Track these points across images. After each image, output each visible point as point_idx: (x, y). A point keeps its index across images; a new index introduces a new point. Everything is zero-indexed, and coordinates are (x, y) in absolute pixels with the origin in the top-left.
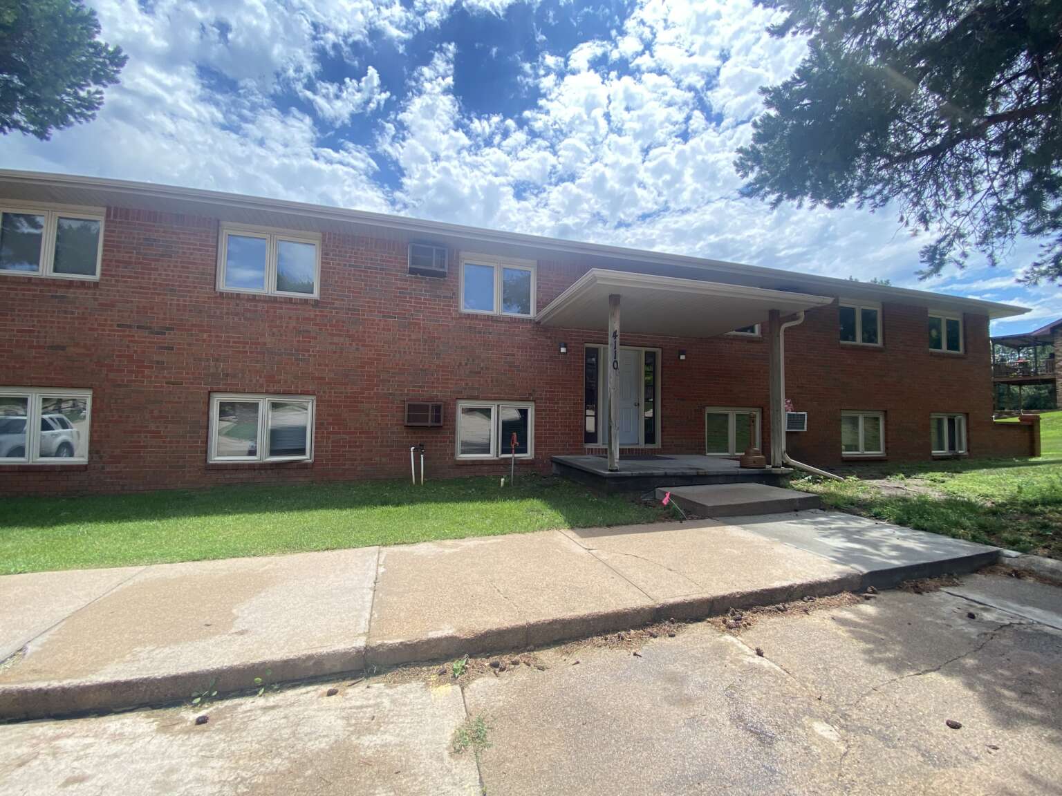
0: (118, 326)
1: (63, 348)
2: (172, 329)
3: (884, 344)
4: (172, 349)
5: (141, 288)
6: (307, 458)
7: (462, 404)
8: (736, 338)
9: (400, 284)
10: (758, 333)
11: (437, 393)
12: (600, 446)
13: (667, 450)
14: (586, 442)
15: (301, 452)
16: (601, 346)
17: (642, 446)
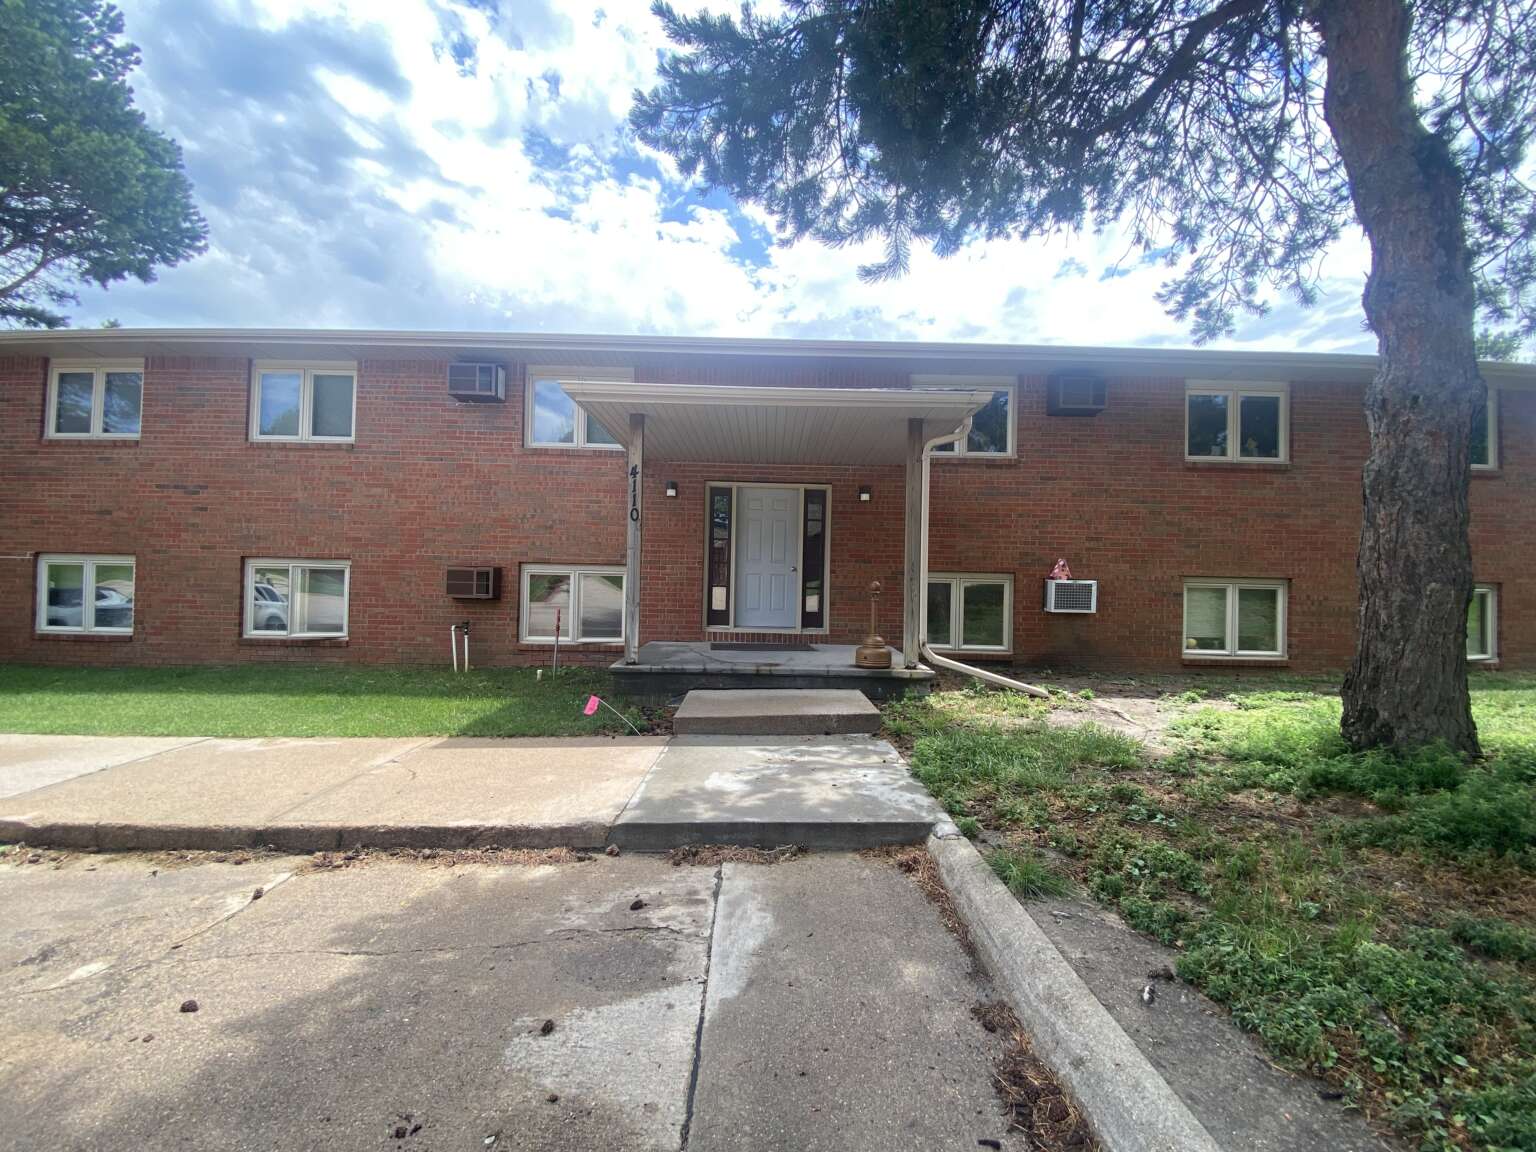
0: (157, 486)
1: (109, 513)
2: (206, 487)
3: (1291, 457)
4: (206, 509)
5: (178, 443)
6: (343, 635)
7: (529, 570)
8: (963, 463)
9: (448, 416)
10: (1010, 452)
11: (494, 556)
12: (730, 629)
13: (836, 638)
14: (710, 623)
15: (339, 628)
16: (734, 485)
17: (798, 631)
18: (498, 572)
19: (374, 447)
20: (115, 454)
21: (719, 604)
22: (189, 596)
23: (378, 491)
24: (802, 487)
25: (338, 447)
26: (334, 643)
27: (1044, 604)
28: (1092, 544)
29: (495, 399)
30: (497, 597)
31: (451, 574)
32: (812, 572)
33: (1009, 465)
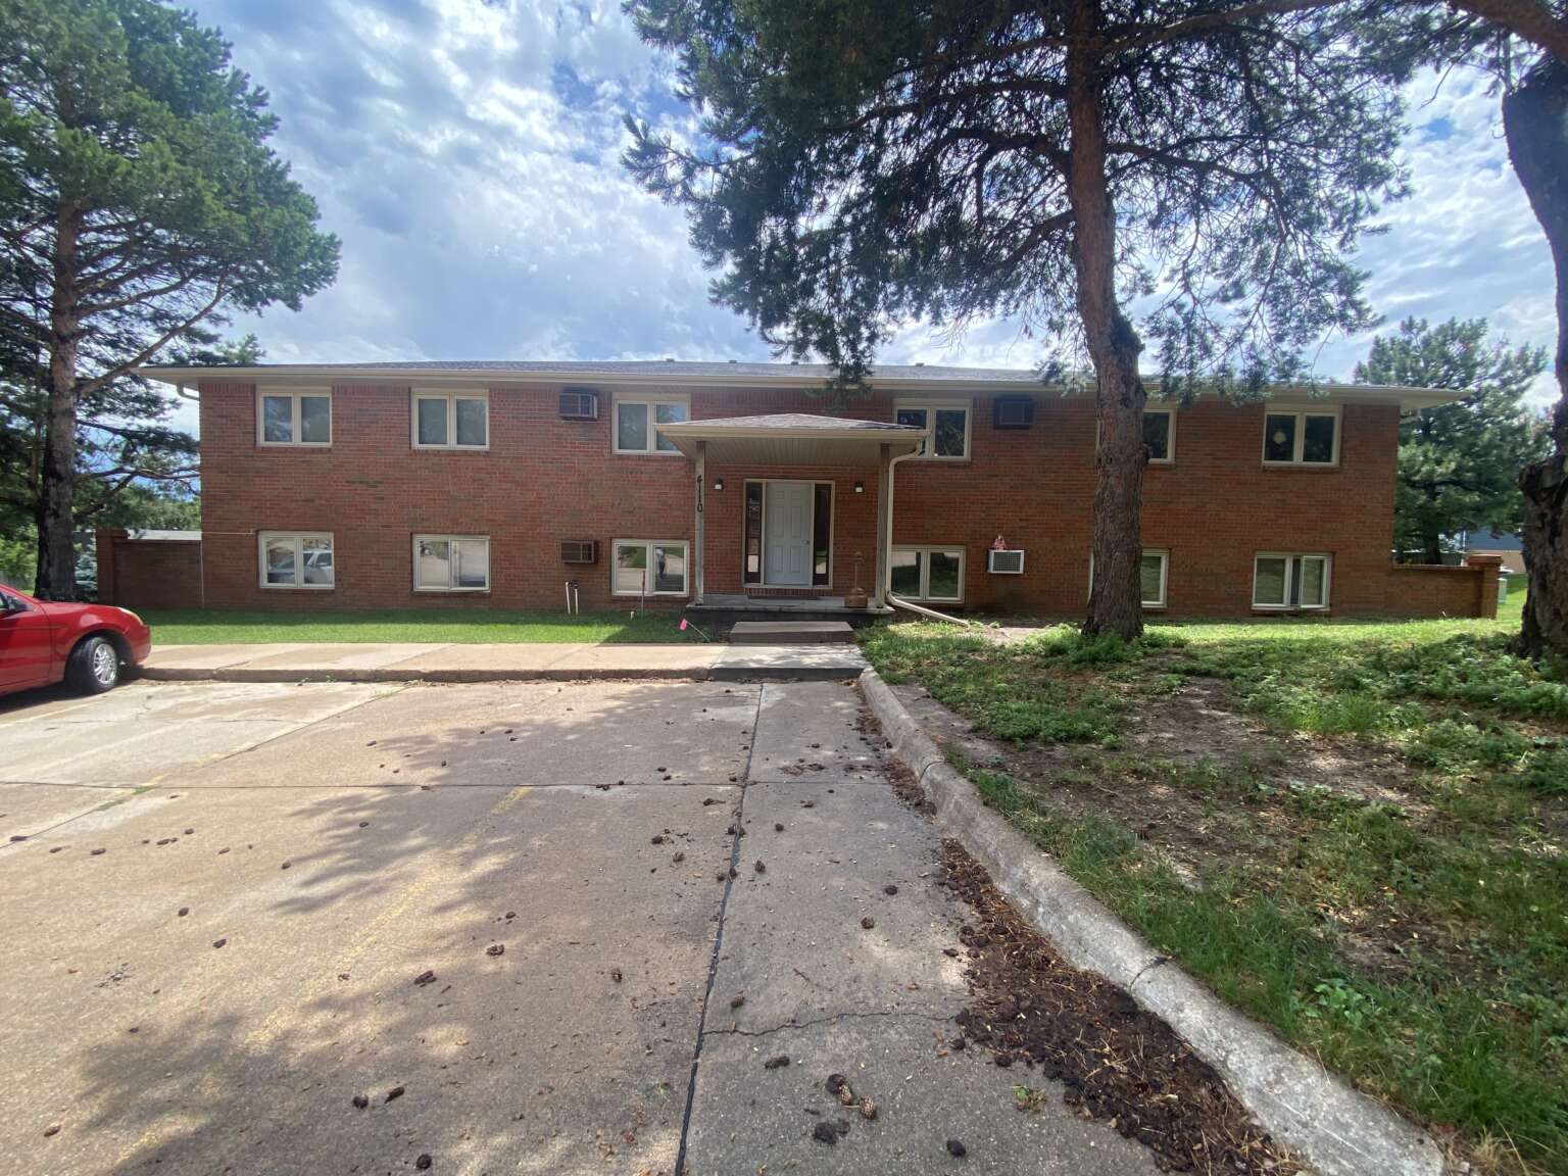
0: (347, 482)
1: (312, 501)
2: (383, 483)
3: (1175, 458)
4: (383, 498)
5: (360, 450)
6: (486, 588)
7: (618, 544)
8: (931, 464)
9: (556, 431)
10: (966, 455)
11: (592, 533)
12: (761, 585)
13: (836, 592)
14: (747, 581)
15: (482, 584)
16: (764, 481)
17: (810, 587)
18: (596, 543)
19: (504, 453)
20: (315, 457)
21: (753, 566)
22: (374, 561)
23: (508, 486)
24: (814, 482)
25: (478, 453)
26: (481, 595)
27: (987, 568)
28: (1024, 524)
29: (593, 419)
30: (597, 562)
31: (565, 546)
32: (820, 544)
33: (965, 466)
